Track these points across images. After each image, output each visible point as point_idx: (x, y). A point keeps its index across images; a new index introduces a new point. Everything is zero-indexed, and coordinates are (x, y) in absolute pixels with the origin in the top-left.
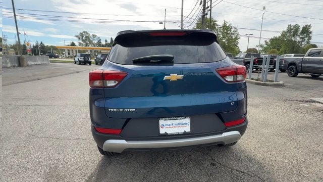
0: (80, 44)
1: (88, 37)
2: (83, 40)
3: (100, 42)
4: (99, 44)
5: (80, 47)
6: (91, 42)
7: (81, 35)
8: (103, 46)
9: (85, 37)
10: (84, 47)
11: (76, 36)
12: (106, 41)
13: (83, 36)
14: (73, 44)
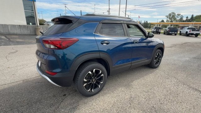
0: (167, 21)
1: (173, 16)
2: (170, 18)
3: (182, 19)
4: (181, 20)
5: (167, 23)
6: (175, 19)
7: (170, 15)
8: (183, 21)
9: (172, 17)
10: (169, 22)
11: (166, 16)
12: (187, 17)
13: (170, 16)
14: (163, 21)
